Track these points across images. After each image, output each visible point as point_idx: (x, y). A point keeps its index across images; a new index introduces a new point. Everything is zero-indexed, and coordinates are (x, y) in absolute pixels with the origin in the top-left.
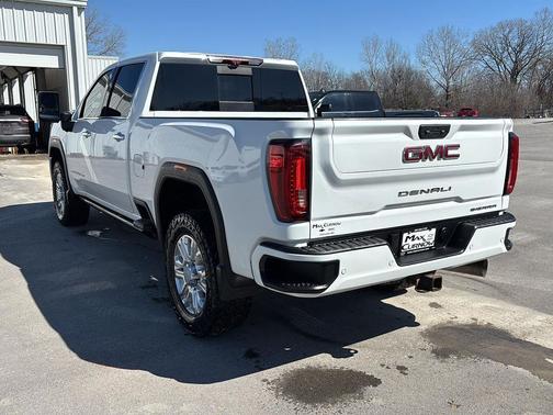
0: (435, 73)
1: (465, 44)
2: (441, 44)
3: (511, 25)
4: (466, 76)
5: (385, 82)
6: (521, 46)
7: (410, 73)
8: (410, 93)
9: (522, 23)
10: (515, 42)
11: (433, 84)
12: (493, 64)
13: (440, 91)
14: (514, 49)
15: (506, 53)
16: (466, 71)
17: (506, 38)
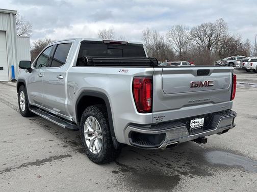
0: (175, 46)
1: (187, 33)
2: (177, 33)
3: (206, 25)
4: (188, 48)
5: (153, 49)
6: (211, 34)
7: (163, 45)
8: (164, 55)
9: (211, 25)
10: (209, 32)
11: (174, 50)
12: (200, 42)
13: (177, 54)
14: (208, 36)
15: (205, 38)
16: (188, 45)
17: (205, 31)
